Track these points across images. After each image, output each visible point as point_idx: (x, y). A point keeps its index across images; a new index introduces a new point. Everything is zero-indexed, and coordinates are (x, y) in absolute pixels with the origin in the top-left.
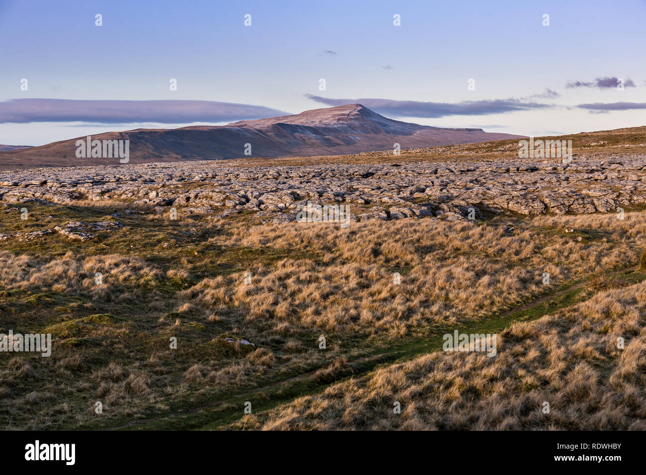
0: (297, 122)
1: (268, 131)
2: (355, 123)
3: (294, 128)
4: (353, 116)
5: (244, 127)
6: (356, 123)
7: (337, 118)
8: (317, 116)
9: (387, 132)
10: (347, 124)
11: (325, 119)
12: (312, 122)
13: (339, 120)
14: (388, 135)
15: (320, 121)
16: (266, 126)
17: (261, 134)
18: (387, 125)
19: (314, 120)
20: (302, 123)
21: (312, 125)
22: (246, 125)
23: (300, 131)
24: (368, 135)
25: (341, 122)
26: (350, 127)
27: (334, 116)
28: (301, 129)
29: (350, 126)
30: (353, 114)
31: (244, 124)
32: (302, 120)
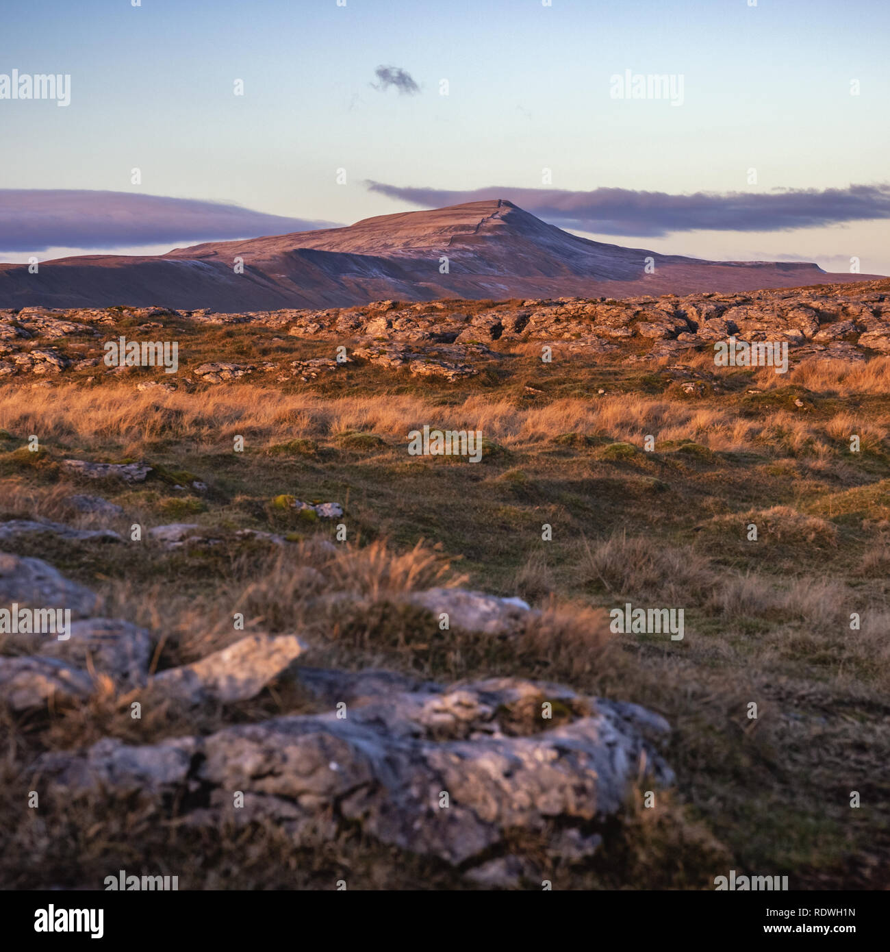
0: (346, 248)
1: (272, 270)
2: (495, 249)
3: (340, 263)
4: (489, 230)
5: (212, 259)
6: (497, 248)
7: (449, 235)
8: (396, 231)
9: (577, 272)
10: (473, 252)
11: (419, 239)
12: (386, 246)
13: (453, 240)
14: (578, 279)
15: (406, 245)
16: (267, 255)
17: (254, 276)
18: (576, 253)
19: (389, 242)
20: (359, 248)
21: (386, 254)
22: (216, 253)
23: (355, 268)
24: (529, 279)
25: (459, 246)
26: (481, 258)
27: (442, 230)
28: (356, 263)
29: (481, 256)
30: (488, 225)
31: (211, 251)
32: (359, 242)
